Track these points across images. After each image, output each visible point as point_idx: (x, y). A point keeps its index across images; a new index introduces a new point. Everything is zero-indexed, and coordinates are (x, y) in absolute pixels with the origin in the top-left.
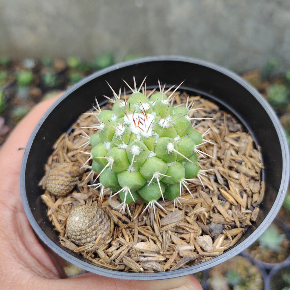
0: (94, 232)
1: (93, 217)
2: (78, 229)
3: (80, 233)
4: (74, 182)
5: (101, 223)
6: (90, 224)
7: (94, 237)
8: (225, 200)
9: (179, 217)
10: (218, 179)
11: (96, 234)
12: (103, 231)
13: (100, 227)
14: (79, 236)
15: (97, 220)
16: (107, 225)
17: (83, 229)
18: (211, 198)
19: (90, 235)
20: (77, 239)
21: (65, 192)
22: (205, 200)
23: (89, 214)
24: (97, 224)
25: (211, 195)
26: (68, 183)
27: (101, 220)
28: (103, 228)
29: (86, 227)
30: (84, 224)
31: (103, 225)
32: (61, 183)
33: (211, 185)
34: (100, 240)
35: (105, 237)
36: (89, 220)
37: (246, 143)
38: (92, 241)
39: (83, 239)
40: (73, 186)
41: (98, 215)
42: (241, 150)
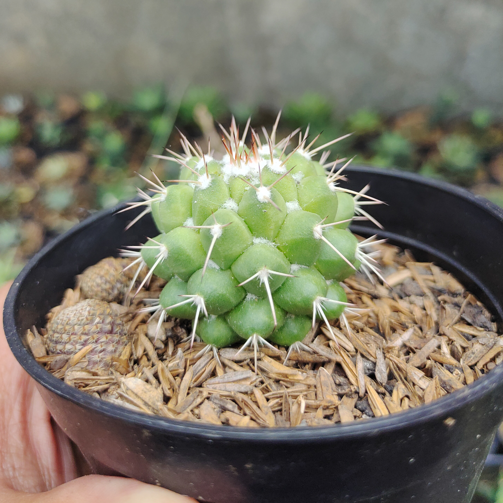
0: (84, 338)
1: (97, 314)
2: (65, 319)
3: (62, 327)
4: (123, 285)
5: (106, 333)
6: (85, 320)
7: (78, 347)
8: (371, 413)
9: (243, 383)
10: (376, 370)
11: (84, 344)
12: (99, 348)
13: (99, 335)
14: (58, 333)
15: (101, 321)
16: (113, 346)
17: (71, 322)
18: (341, 396)
19: (75, 339)
20: (53, 341)
21: (100, 294)
22: (323, 387)
23: (97, 307)
24: (97, 328)
25: (343, 392)
26: (112, 278)
27: (108, 327)
28: (103, 343)
29: (75, 321)
30: (78, 315)
31: (107, 338)
32: (102, 273)
33: (354, 375)
34: (85, 356)
35: (97, 363)
36: (89, 313)
37: (487, 346)
38: (72, 352)
39: (61, 342)
40: (118, 290)
41: (110, 318)
42: (471, 357)
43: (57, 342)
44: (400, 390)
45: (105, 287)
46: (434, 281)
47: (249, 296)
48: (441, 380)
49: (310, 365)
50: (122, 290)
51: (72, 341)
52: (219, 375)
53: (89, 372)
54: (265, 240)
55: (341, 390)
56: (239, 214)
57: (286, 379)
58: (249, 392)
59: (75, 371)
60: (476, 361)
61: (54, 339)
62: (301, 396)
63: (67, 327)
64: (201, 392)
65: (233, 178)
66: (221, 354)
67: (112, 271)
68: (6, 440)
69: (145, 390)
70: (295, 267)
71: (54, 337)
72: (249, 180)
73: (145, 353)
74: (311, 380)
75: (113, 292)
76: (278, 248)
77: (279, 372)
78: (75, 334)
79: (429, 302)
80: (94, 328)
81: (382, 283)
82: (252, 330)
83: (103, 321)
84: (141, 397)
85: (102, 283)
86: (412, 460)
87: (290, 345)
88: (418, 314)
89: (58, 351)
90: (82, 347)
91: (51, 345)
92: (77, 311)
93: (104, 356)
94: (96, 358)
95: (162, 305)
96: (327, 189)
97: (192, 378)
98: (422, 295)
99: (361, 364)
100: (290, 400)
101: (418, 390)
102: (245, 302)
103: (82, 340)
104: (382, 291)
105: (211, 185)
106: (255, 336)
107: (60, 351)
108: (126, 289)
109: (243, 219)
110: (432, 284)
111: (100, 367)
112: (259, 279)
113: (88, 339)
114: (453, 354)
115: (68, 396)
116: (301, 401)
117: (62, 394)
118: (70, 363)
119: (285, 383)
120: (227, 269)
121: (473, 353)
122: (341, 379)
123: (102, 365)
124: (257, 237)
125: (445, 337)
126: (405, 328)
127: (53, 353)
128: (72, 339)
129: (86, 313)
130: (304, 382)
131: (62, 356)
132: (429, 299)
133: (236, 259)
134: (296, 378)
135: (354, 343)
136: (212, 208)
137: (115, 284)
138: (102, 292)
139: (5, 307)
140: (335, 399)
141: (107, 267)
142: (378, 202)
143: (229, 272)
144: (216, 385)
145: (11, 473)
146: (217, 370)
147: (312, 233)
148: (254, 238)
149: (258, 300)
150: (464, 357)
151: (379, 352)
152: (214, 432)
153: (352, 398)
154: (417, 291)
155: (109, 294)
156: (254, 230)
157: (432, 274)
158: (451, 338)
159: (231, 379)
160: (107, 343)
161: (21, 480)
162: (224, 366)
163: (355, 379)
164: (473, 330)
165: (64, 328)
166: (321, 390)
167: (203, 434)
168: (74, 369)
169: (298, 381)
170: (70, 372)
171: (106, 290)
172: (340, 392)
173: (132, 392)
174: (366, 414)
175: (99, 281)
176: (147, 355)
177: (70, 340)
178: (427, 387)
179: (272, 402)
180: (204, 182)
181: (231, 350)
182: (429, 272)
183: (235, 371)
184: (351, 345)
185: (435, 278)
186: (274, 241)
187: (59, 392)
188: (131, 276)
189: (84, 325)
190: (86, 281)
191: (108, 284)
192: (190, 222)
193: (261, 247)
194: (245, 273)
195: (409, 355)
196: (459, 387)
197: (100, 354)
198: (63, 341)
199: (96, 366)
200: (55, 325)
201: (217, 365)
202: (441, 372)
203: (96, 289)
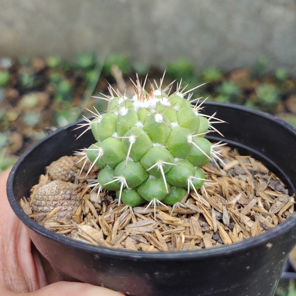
0: (55, 203)
1: (62, 189)
2: (43, 192)
3: (41, 197)
4: (74, 172)
5: (67, 200)
6: (55, 192)
7: (51, 208)
8: (221, 242)
9: (149, 226)
10: (223, 217)
11: (55, 206)
12: (63, 208)
13: (63, 201)
14: (39, 200)
15: (64, 193)
16: (71, 207)
17: (46, 194)
18: (204, 233)
19: (49, 204)
20: (36, 205)
21: (60, 177)
22: (194, 228)
23: (61, 185)
24: (62, 197)
25: (205, 230)
26: (67, 168)
27: (68, 196)
28: (65, 206)
29: (49, 193)
30: (51, 189)
31: (68, 202)
32: (61, 165)
33: (211, 220)
34: (55, 214)
35: (62, 217)
36: (57, 188)
37: (284, 202)
38: (48, 211)
39: (41, 206)
40: (71, 175)
41: (69, 191)
42: (275, 209)
43: (38, 206)
44: (237, 228)
45: (63, 173)
46: (252, 167)
47: (151, 177)
48: (260, 222)
49: (185, 216)
50: (73, 175)
51: (47, 205)
52: (134, 222)
53: (58, 222)
54: (160, 145)
55: (204, 229)
56: (144, 130)
57: (173, 224)
58: (152, 232)
59: (50, 222)
60: (278, 211)
61: (37, 204)
62: (182, 233)
63: (45, 197)
64: (125, 232)
65: (140, 109)
66: (134, 210)
67: (67, 164)
68: (6, 263)
69: (93, 232)
70: (176, 160)
71: (36, 203)
72: (149, 110)
73: (90, 210)
74: (187, 224)
75: (68, 176)
76: (167, 149)
77: (168, 220)
78: (49, 201)
79: (249, 178)
80: (60, 197)
81: (222, 168)
82: (153, 196)
83: (65, 193)
84: (91, 236)
85: (61, 171)
86: (247, 268)
87: (174, 204)
88: (244, 185)
89: (40, 211)
90: (53, 208)
91: (35, 207)
92: (49, 187)
93: (66, 213)
94: (62, 214)
95: (100, 183)
96: (194, 114)
97: (119, 225)
98: (245, 174)
99: (214, 214)
100: (176, 236)
101: (248, 228)
102: (148, 180)
103: (53, 204)
104: (223, 172)
105: (128, 113)
106: (154, 199)
107: (41, 211)
108: (75, 174)
109: (147, 133)
110: (250, 168)
112: (157, 167)
113: (57, 203)
114: (265, 207)
116: (182, 236)
117: (46, 235)
118: (47, 218)
119: (172, 226)
120: (138, 161)
121: (276, 207)
122: (203, 223)
123: (65, 218)
124: (155, 143)
125: (260, 198)
126: (237, 193)
127: (36, 212)
129: (55, 189)
130: (183, 225)
131: (42, 214)
132: (249, 176)
133: (143, 156)
134: (178, 223)
135: (210, 202)
136: (129, 126)
137: (69, 171)
138: (61, 176)
139: (7, 186)
140: (201, 234)
141: (64, 161)
142: (223, 122)
143: (139, 163)
144: (133, 228)
145: (10, 282)
146: (132, 219)
147: (186, 140)
148: (153, 143)
149: (156, 179)
150: (271, 209)
151: (224, 207)
152: (137, 254)
153: (210, 233)
154: (242, 172)
155: (66, 177)
156: (153, 139)
157: (250, 163)
158: (263, 198)
159: (142, 225)
160: (68, 206)
161: (15, 286)
162: (136, 217)
163: (211, 223)
164: (275, 194)
165: (43, 197)
166: (192, 229)
167: (131, 256)
169: (180, 225)
170: (47, 223)
171: (64, 175)
172: (204, 230)
173: (85, 233)
174: (218, 242)
175: (60, 169)
176: (91, 212)
177: (46, 204)
178: (252, 226)
179: (166, 237)
180: (124, 111)
181: (140, 208)
182: (248, 161)
183: (143, 220)
184: (208, 203)
185: (252, 164)
186: (165, 145)
187: (45, 234)
188: (79, 167)
189: (54, 195)
190: (52, 170)
191: (65, 171)
192: (115, 135)
193: (158, 148)
194: (149, 163)
195: (240, 208)
196: (270, 226)
197: (64, 212)
198: (42, 205)
199: (62, 219)
200: (37, 196)
201: (132, 217)
202: (259, 217)
203: (58, 175)
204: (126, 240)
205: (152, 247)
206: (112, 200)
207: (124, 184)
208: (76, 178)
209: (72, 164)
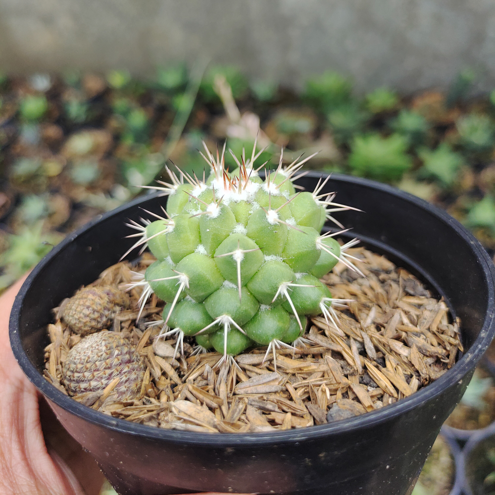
0: (108, 372)
1: (114, 346)
2: (83, 358)
3: (82, 366)
4: (110, 312)
5: (126, 363)
6: (104, 354)
7: (104, 381)
8: (375, 385)
9: (272, 383)
10: (366, 348)
11: (110, 377)
12: (124, 379)
13: (122, 366)
14: (79, 373)
15: (120, 353)
16: (135, 373)
17: (90, 359)
18: (346, 376)
19: (99, 375)
20: (74, 380)
21: (88, 324)
22: (333, 372)
23: (111, 340)
24: (119, 360)
25: (348, 372)
26: (99, 307)
27: (127, 357)
28: (126, 373)
29: (96, 358)
30: (96, 351)
31: (129, 367)
32: (88, 304)
33: (351, 357)
34: (113, 390)
35: (124, 393)
36: (107, 347)
37: (433, 311)
38: (98, 388)
39: (83, 381)
40: (106, 317)
41: (126, 348)
42: (424, 323)
43: (78, 382)
44: (391, 361)
45: (92, 316)
46: (369, 263)
47: (263, 307)
48: (417, 346)
49: (311, 356)
50: (109, 317)
51: (95, 378)
52: (243, 380)
53: (120, 404)
54: (275, 257)
55: (345, 371)
56: (248, 235)
57: (302, 372)
58: (279, 391)
61: (75, 379)
62: (324, 384)
63: (88, 365)
64: (240, 399)
65: (235, 203)
66: (239, 361)
67: (97, 300)
70: (298, 275)
71: (74, 377)
72: (250, 203)
74: (323, 367)
75: (101, 320)
76: (284, 261)
77: (295, 367)
78: (98, 370)
79: (373, 282)
80: (116, 362)
82: (272, 336)
85: (90, 313)
86: (434, 417)
87: (293, 341)
88: (370, 294)
89: (82, 390)
90: (107, 381)
91: (73, 385)
93: (129, 385)
94: (123, 388)
95: (180, 327)
96: (315, 204)
97: (227, 387)
99: (355, 347)
100: (315, 389)
101: (404, 358)
102: (260, 312)
103: (107, 375)
105: (221, 213)
106: (274, 340)
107: (85, 389)
108: (113, 315)
109: (255, 241)
110: (369, 266)
111: (128, 396)
113: (112, 373)
114: (412, 322)
115: (145, 435)
116: (324, 388)
117: (136, 433)
118: (101, 399)
119: (302, 375)
120: (244, 287)
121: (425, 319)
122: (342, 362)
123: (129, 394)
124: (269, 255)
125: (400, 309)
126: (369, 308)
127: (75, 392)
128: (96, 376)
129: (104, 348)
130: (319, 370)
131: (90, 395)
132: (372, 279)
133: (252, 277)
134: (310, 368)
136: (224, 234)
137: (103, 312)
138: (90, 322)
140: (344, 380)
141: (91, 296)
143: (245, 289)
144: (247, 389)
146: (239, 375)
147: (315, 246)
148: (265, 256)
149: (271, 309)
150: (419, 324)
151: (364, 333)
153: (355, 375)
155: (98, 322)
156: (265, 249)
157: (366, 258)
158: (405, 309)
159: (261, 382)
160: (129, 372)
162: (244, 370)
163: (352, 360)
164: (417, 299)
165: (86, 366)
166: (332, 375)
167: (291, 439)
168: (107, 404)
169: (314, 371)
171: (94, 319)
172: (346, 373)
173: (185, 413)
174: (370, 386)
175: (87, 312)
176: (164, 374)
177: (94, 377)
178: (409, 355)
179: (300, 391)
180: (213, 210)
181: (247, 355)
182: (362, 256)
183: (257, 373)
185: (369, 260)
186: (281, 257)
188: (117, 302)
189: (105, 359)
190: (70, 314)
191: (96, 313)
192: (201, 249)
193: (273, 263)
194: (266, 289)
195: (380, 330)
196: (433, 350)
197: (126, 385)
198: (86, 379)
199: (124, 396)
200: (73, 366)
201: (238, 371)
202: (414, 340)
203: (84, 320)
204: (247, 411)
205: (289, 415)
206: (191, 349)
207: (228, 326)
208: (115, 321)
209: (106, 299)
